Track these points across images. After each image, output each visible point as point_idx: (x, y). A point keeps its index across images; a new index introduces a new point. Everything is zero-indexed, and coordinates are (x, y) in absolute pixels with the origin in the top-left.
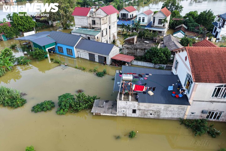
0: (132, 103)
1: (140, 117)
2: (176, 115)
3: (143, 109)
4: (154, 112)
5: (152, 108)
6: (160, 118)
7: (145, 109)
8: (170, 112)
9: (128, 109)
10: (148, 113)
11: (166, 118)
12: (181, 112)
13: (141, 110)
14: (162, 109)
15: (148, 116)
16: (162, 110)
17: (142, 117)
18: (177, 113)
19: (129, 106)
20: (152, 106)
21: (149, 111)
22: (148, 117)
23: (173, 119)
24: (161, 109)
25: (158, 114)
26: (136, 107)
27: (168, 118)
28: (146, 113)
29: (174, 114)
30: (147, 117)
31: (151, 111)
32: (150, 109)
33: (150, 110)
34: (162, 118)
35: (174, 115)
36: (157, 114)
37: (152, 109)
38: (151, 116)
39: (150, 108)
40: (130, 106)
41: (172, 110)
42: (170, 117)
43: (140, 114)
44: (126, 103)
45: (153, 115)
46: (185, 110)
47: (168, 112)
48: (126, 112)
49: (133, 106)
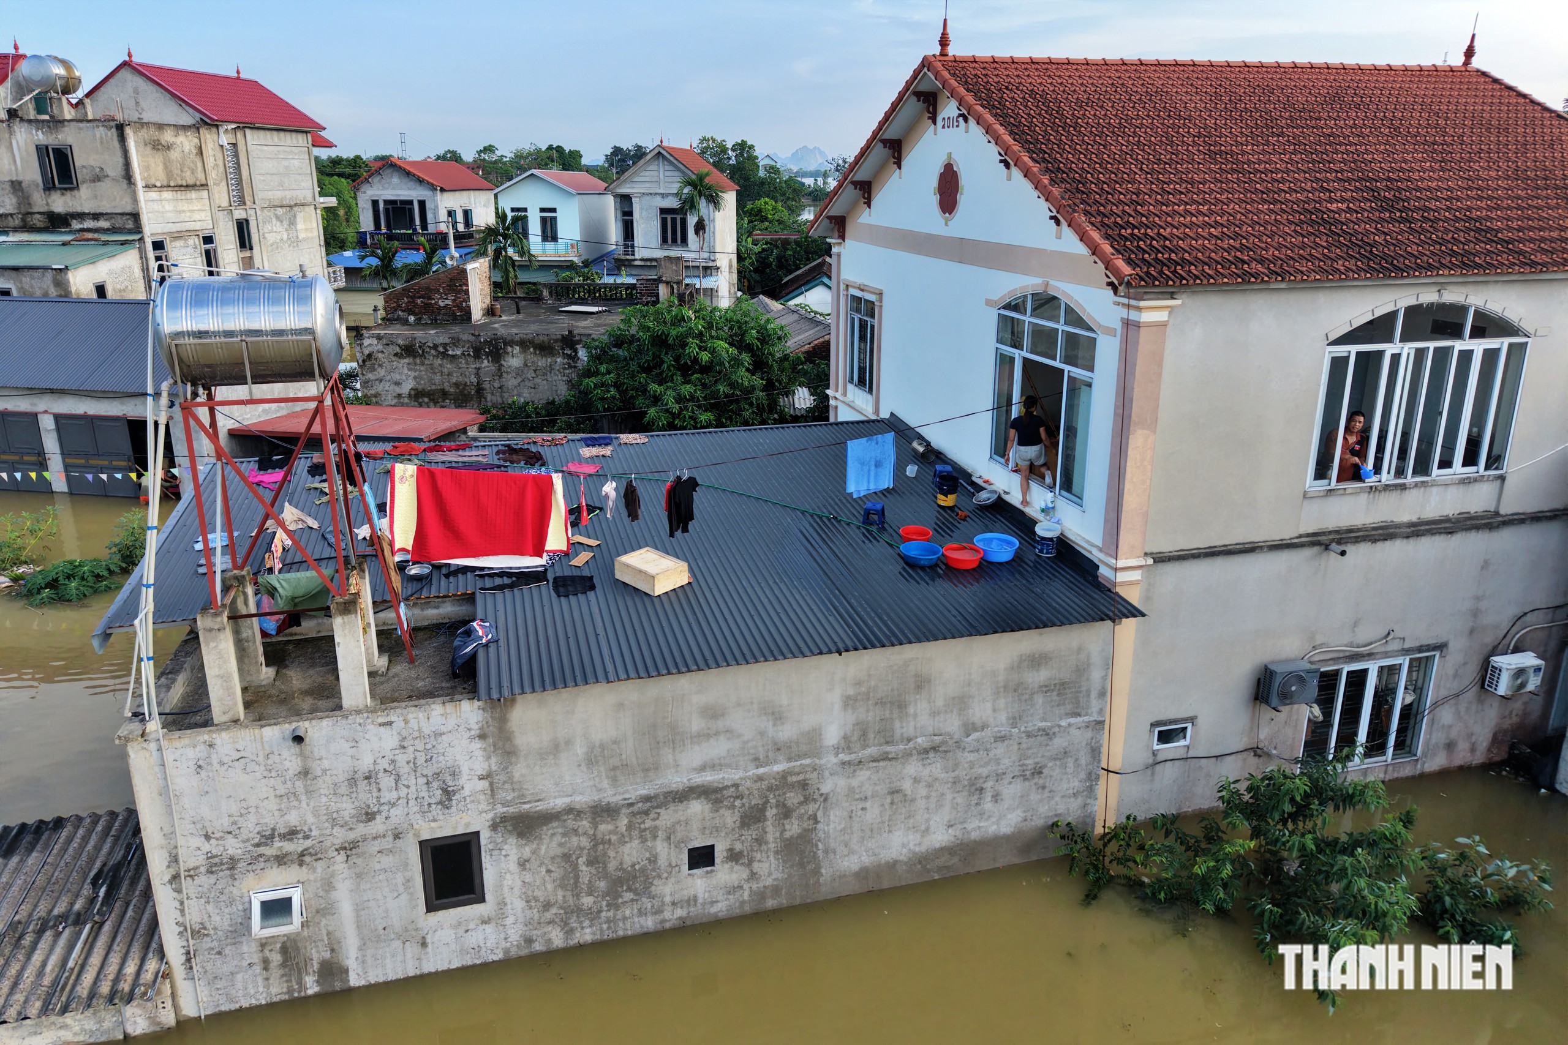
0: (388, 740)
1: (557, 939)
2: (1011, 790)
3: (583, 799)
4: (730, 818)
5: (695, 755)
6: (825, 892)
7: (611, 796)
8: (936, 768)
9: (349, 848)
10: (661, 847)
11: (893, 865)
12: (1059, 743)
13: (547, 818)
14: (832, 735)
15: (666, 889)
16: (830, 760)
17: (587, 935)
18: (1006, 757)
19: (347, 808)
20: (696, 724)
21: (667, 817)
22: (673, 916)
23: (983, 864)
24: (811, 742)
25: (793, 828)
26: (471, 785)
27: (922, 860)
28: (631, 853)
29: (976, 788)
30: (649, 923)
31: (697, 807)
32: (677, 780)
33: (682, 796)
34: (852, 887)
35: (988, 805)
36: (772, 834)
37: (708, 778)
38: (699, 883)
39: (667, 756)
40: (365, 795)
41: (952, 725)
42: (940, 837)
43: (548, 889)
44: (290, 759)
45: (734, 856)
46: (1095, 704)
47: (913, 768)
48: (321, 910)
49: (415, 785)
